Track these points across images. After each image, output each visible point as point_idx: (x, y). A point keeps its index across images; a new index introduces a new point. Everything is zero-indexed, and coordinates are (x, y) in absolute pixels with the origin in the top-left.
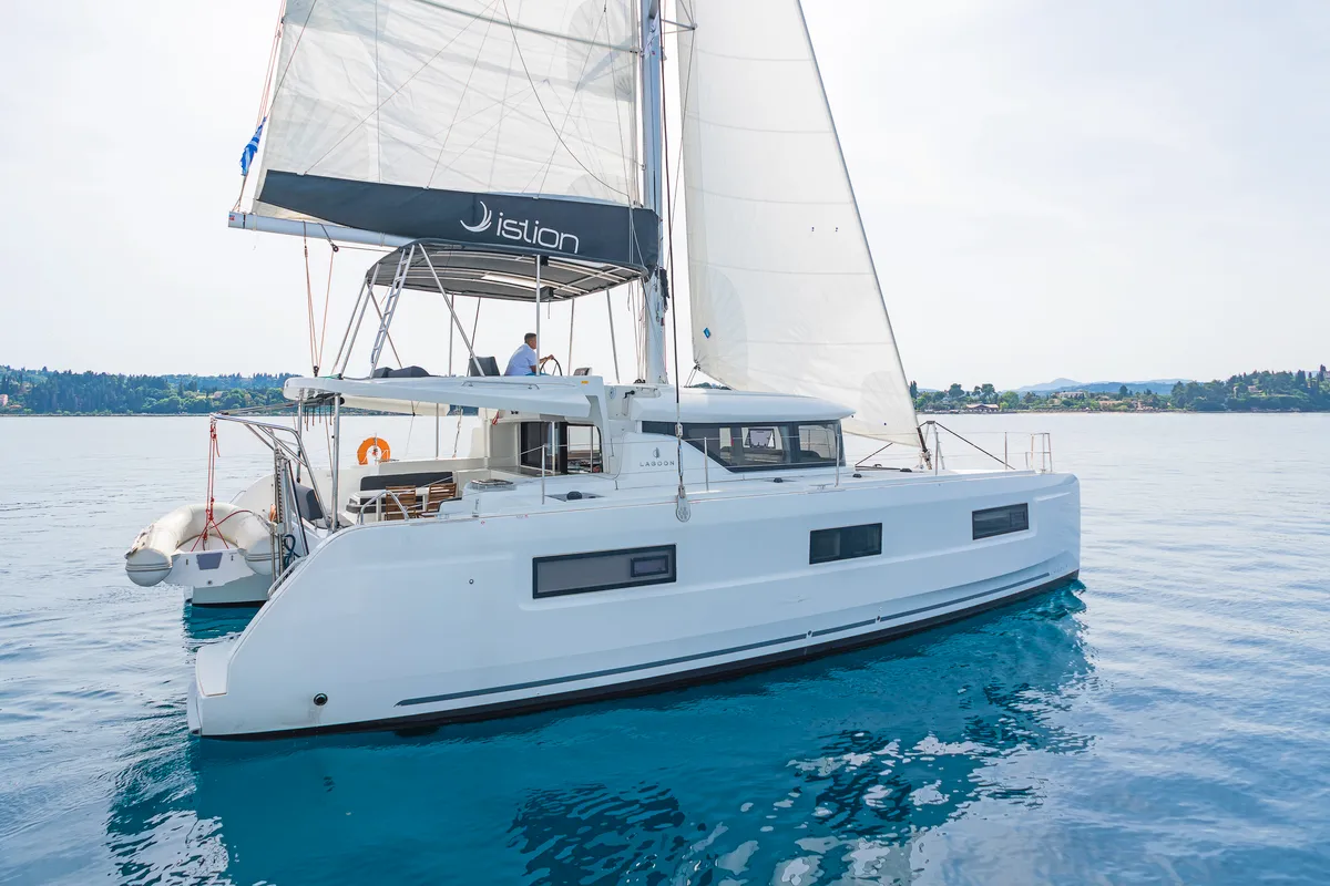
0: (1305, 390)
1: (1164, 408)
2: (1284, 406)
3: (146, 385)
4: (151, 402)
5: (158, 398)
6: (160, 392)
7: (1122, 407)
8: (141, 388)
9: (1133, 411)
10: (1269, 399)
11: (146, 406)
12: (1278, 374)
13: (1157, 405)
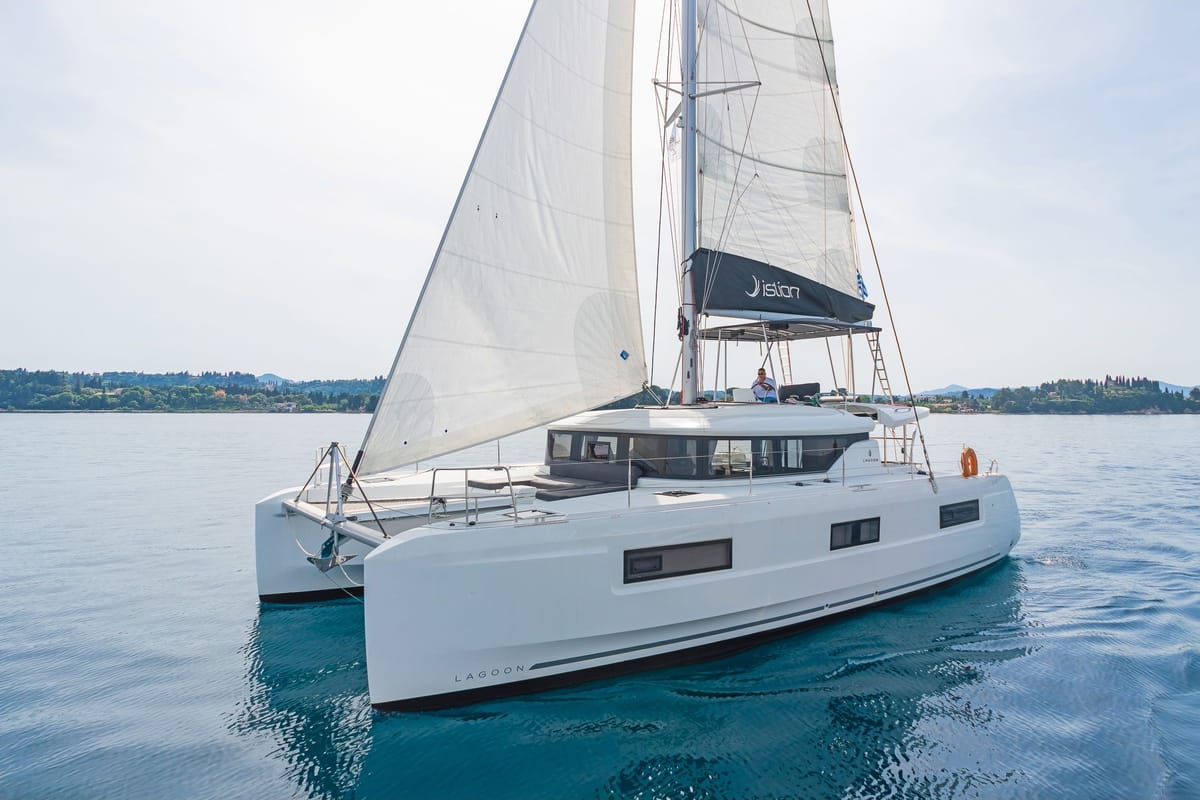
0: (1092, 395)
1: (983, 411)
2: (1073, 409)
3: (37, 381)
4: (40, 398)
5: (48, 394)
6: (53, 388)
7: (947, 410)
8: (30, 384)
9: (956, 413)
10: (1063, 403)
11: (33, 402)
12: (1074, 381)
13: (977, 407)
